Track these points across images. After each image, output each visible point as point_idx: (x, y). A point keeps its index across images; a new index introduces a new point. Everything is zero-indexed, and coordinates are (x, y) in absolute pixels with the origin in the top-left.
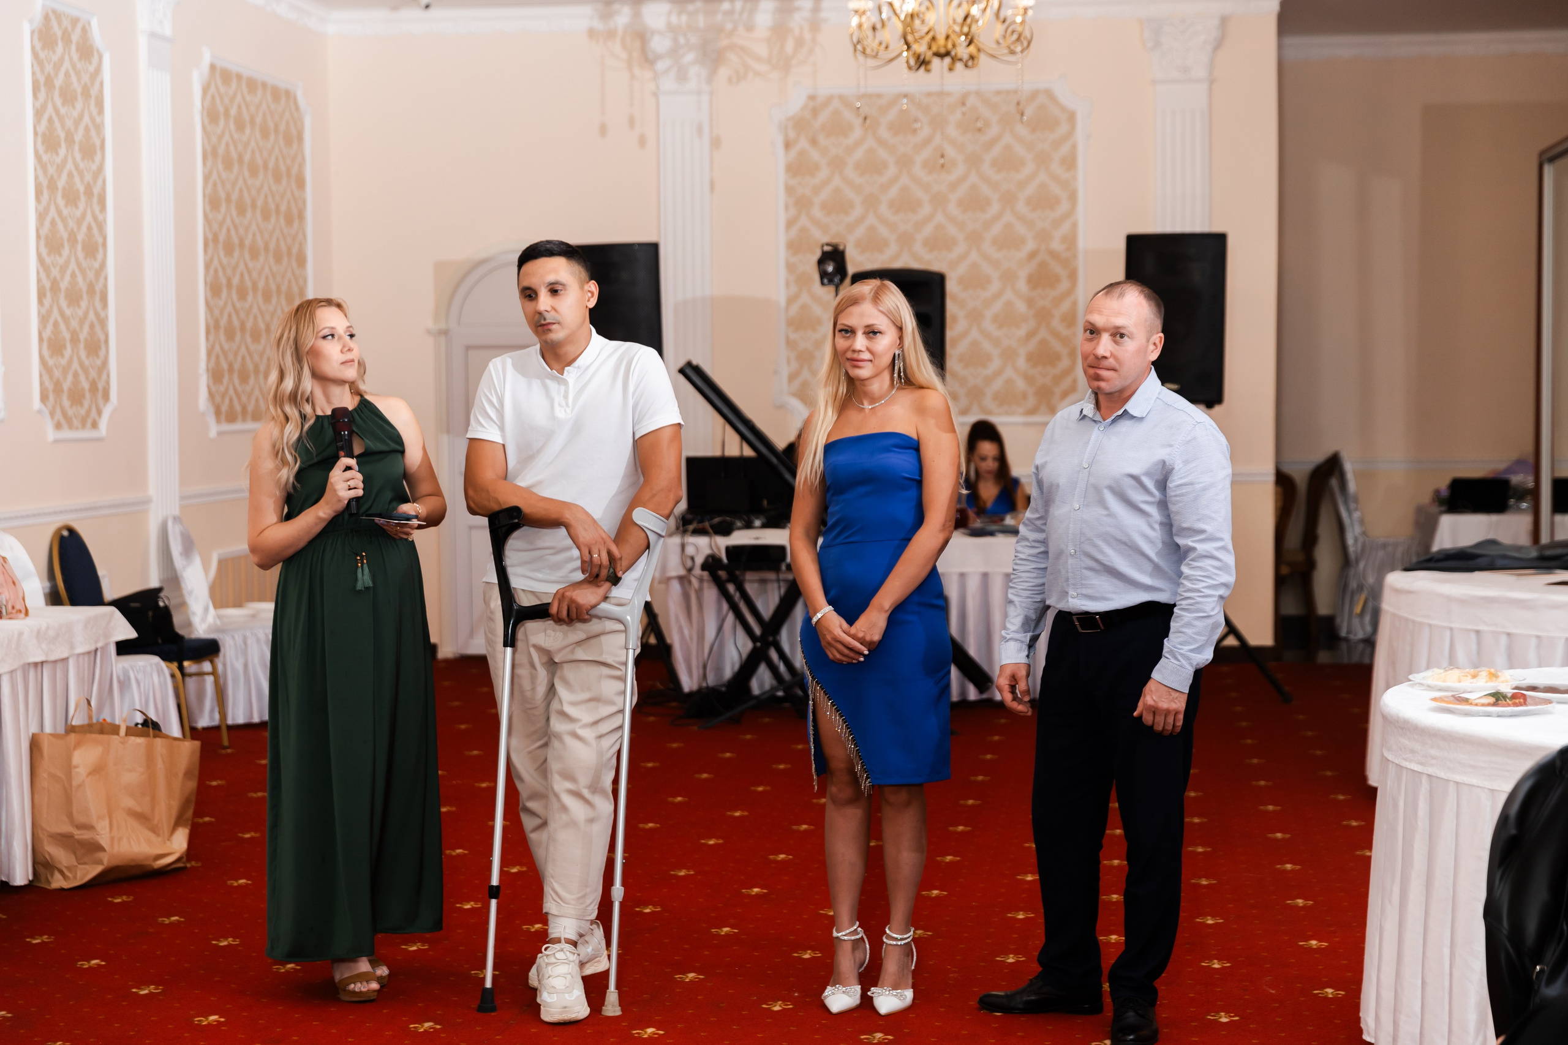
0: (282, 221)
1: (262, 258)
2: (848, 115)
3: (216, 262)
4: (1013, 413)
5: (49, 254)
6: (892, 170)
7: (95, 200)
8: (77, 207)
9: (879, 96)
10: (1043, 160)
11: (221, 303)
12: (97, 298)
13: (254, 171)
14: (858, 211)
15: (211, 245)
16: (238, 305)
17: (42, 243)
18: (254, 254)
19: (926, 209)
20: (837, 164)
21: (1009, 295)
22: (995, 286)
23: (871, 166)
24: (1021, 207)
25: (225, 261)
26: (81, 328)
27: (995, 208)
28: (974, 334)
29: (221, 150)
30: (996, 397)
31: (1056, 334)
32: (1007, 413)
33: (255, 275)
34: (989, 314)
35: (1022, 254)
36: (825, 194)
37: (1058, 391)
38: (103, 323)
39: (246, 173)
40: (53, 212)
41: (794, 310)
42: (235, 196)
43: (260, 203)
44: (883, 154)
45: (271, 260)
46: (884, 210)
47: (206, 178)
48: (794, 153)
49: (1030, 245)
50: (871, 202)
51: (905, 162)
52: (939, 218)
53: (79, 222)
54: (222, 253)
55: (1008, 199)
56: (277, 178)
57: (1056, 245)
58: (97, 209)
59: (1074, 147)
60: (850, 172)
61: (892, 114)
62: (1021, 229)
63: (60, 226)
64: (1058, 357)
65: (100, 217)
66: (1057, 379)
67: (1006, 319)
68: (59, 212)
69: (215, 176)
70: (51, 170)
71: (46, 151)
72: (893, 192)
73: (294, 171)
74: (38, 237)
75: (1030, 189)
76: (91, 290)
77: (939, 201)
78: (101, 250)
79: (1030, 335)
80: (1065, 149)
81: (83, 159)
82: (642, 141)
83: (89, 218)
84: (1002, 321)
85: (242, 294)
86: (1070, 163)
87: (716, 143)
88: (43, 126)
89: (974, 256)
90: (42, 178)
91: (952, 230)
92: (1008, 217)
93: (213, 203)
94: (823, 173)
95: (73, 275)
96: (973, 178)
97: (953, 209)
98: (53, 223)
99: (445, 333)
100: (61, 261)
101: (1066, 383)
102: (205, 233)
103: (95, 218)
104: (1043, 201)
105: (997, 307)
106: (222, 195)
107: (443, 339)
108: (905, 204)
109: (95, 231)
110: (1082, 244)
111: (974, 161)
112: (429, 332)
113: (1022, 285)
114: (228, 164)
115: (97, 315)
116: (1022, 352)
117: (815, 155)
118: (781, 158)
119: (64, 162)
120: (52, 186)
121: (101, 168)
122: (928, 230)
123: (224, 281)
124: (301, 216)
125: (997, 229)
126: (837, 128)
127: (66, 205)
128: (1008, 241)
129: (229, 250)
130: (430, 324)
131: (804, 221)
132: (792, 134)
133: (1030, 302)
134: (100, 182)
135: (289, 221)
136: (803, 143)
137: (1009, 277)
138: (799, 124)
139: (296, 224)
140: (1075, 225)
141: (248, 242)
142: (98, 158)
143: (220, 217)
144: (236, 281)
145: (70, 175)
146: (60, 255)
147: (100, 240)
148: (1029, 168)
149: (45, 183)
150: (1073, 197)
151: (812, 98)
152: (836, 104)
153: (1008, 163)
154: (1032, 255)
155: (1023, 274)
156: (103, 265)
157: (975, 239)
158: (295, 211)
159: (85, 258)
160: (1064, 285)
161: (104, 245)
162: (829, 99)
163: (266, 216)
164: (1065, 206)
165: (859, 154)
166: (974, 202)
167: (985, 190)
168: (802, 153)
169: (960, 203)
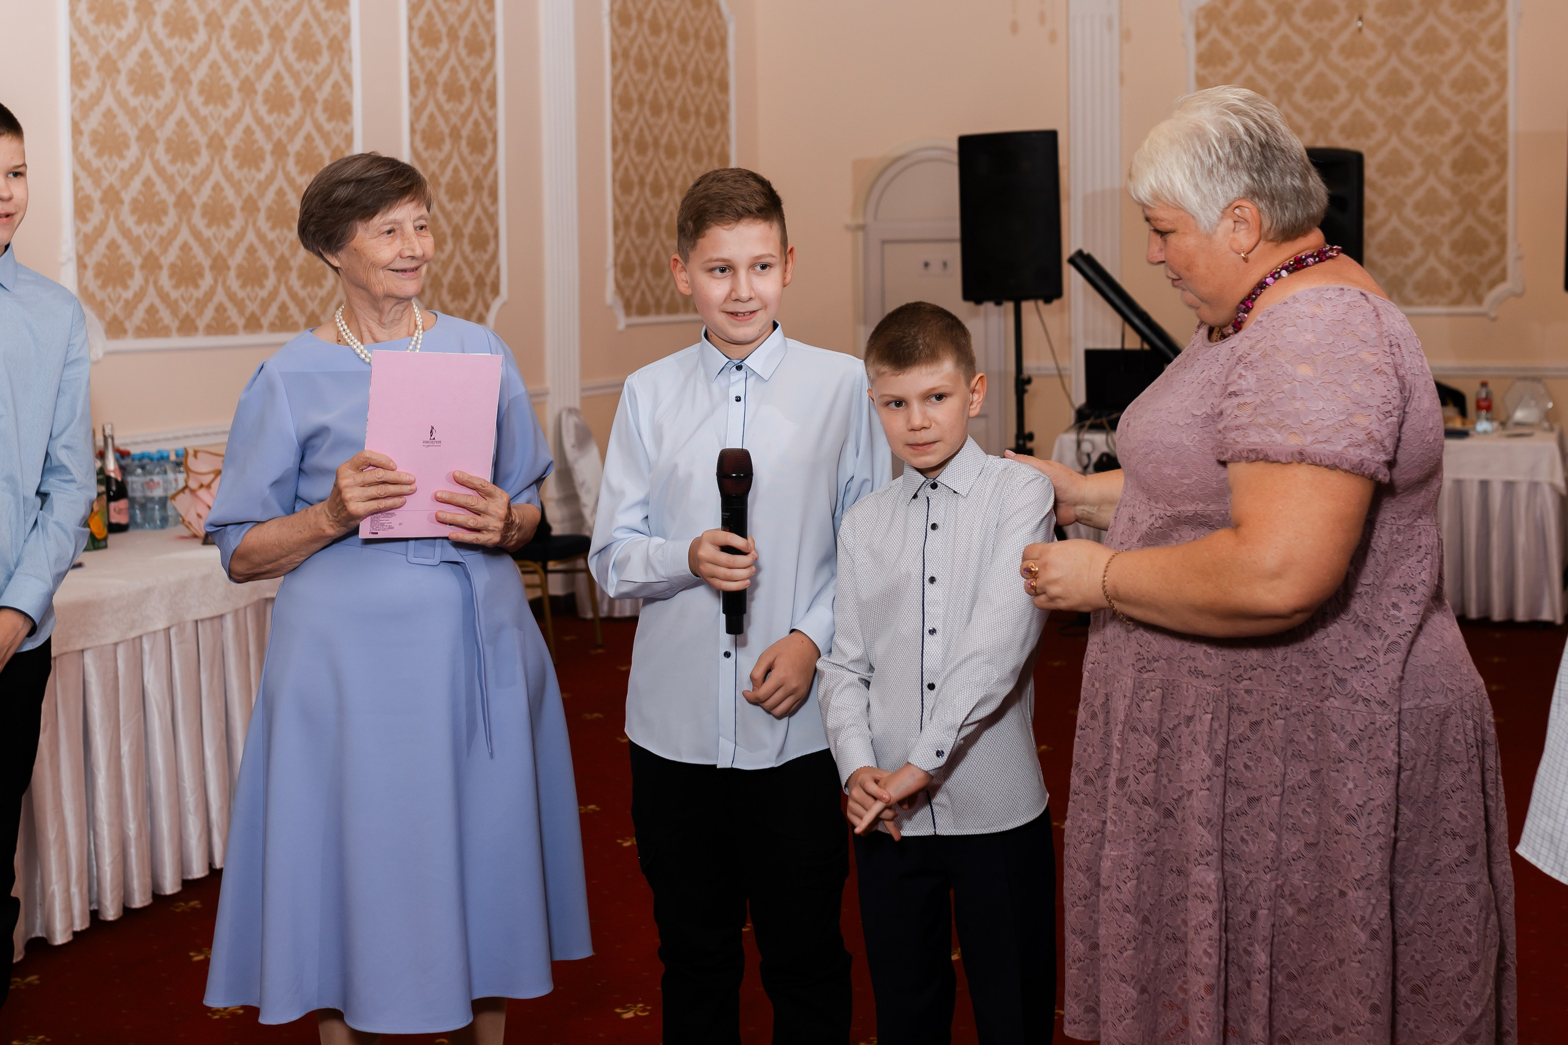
0: (703, 123)
1: (679, 158)
3: (626, 160)
4: (1436, 304)
5: (426, 148)
6: (1307, 57)
7: (484, 96)
8: (461, 103)
10: (1469, 41)
11: (632, 200)
12: (485, 193)
13: (670, 73)
15: (621, 145)
16: (652, 202)
17: (418, 137)
18: (671, 152)
19: (1343, 95)
20: (1250, 52)
21: (1432, 181)
22: (1418, 172)
23: (1285, 53)
24: (1446, 90)
25: (637, 159)
26: (466, 223)
27: (1417, 92)
28: (1395, 222)
29: (634, 52)
30: (1418, 287)
31: (1482, 220)
32: (1429, 304)
33: (671, 173)
34: (1410, 202)
35: (1446, 139)
38: (493, 218)
39: (662, 76)
40: (431, 107)
42: (649, 97)
43: (677, 104)
44: (1297, 40)
45: (690, 160)
46: (1300, 98)
47: (616, 79)
48: (1205, 43)
49: (1456, 129)
51: (1321, 48)
52: (1358, 104)
53: (464, 117)
54: (633, 152)
55: (1432, 83)
56: (697, 80)
57: (1484, 128)
58: (486, 105)
59: (1504, 26)
60: (1263, 60)
62: (1445, 113)
63: (440, 121)
64: (1485, 245)
65: (490, 113)
66: (1485, 268)
67: (1430, 206)
68: (440, 107)
69: (625, 76)
70: (430, 65)
71: (424, 46)
72: (1308, 79)
73: (717, 75)
74: (413, 131)
75: (1456, 71)
76: (478, 186)
77: (1357, 87)
78: (490, 146)
79: (1454, 223)
80: (1494, 29)
81: (469, 54)
82: (1053, 37)
83: (476, 114)
84: (1422, 208)
85: (657, 191)
86: (1500, 42)
87: (1126, 36)
88: (420, 21)
89: (1394, 142)
90: (418, 72)
91: (1371, 116)
92: (1432, 100)
93: (623, 102)
94: (1237, 62)
95: (456, 170)
96: (1394, 62)
97: (1372, 94)
98: (432, 117)
99: (862, 227)
100: (441, 156)
101: (1494, 272)
102: (613, 132)
103: (483, 114)
104: (1470, 83)
105: (1420, 193)
106: (634, 96)
107: (860, 234)
108: (1321, 90)
109: (483, 126)
110: (1511, 126)
111: (1395, 44)
112: (848, 228)
113: (1446, 171)
114: (641, 66)
115: (485, 210)
116: (1446, 241)
117: (1227, 44)
118: (1192, 48)
119: (446, 57)
120: (431, 81)
121: (491, 65)
122: (1345, 117)
123: (635, 179)
124: (724, 118)
125: (1419, 113)
126: (1250, 16)
127: (448, 100)
128: (1431, 125)
129: (642, 148)
130: (848, 220)
132: (1203, 24)
133: (1455, 188)
134: (489, 78)
135: (711, 122)
136: (1215, 33)
137: (1431, 164)
138: (1211, 13)
139: (718, 126)
140: (1505, 107)
141: (663, 141)
142: (487, 55)
143: (631, 117)
144: (649, 178)
145: (453, 70)
146: (440, 150)
147: (489, 136)
148: (1454, 50)
149: (422, 77)
150: (1502, 78)
153: (1432, 44)
154: (1457, 140)
155: (1447, 160)
156: (493, 161)
157: (1395, 124)
158: (717, 114)
159: (471, 153)
160: (1493, 170)
161: (495, 140)
163: (684, 116)
164: (1493, 88)
165: (1273, 41)
166: (1395, 87)
167: (1406, 73)
168: (1214, 42)
169: (1379, 88)
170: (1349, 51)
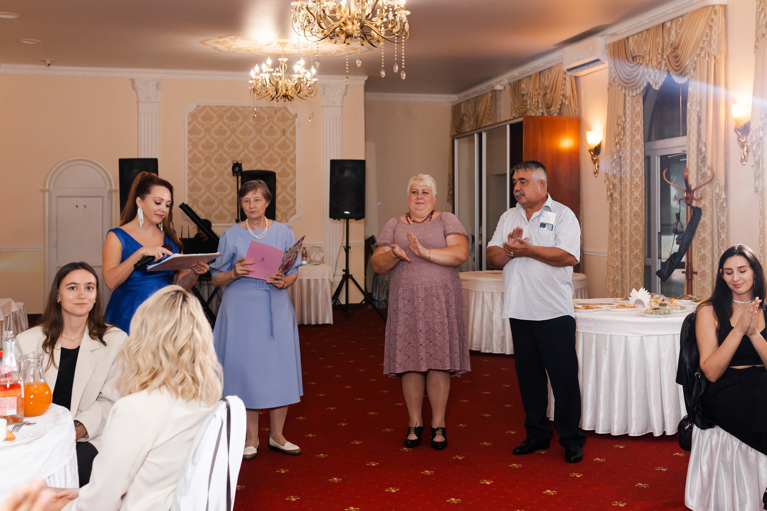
2: (212, 113)
6: (229, 134)
9: (224, 107)
10: (283, 132)
14: (216, 148)
19: (241, 148)
20: (208, 131)
23: (220, 132)
24: (276, 148)
27: (267, 148)
36: (203, 141)
37: (289, 214)
41: (191, 183)
44: (225, 128)
46: (225, 148)
48: (191, 126)
50: (221, 145)
51: (233, 131)
52: (246, 151)
55: (271, 146)
59: (295, 128)
60: (213, 134)
61: (229, 114)
62: (276, 156)
64: (289, 202)
66: (289, 210)
72: (229, 142)
75: (279, 142)
77: (246, 145)
80: (291, 128)
86: (293, 133)
89: (259, 165)
91: (250, 156)
92: (271, 151)
94: (202, 134)
96: (259, 137)
97: (251, 148)
101: (292, 211)
108: (233, 146)
110: (297, 162)
111: (259, 131)
117: (199, 127)
118: (187, 128)
125: (267, 156)
126: (208, 117)
128: (271, 160)
130: (42, 188)
131: (195, 151)
132: (191, 119)
136: (195, 123)
138: (193, 116)
140: (295, 155)
148: (279, 135)
150: (294, 145)
151: (198, 106)
152: (208, 109)
153: (271, 132)
154: (280, 165)
160: (292, 176)
162: (205, 107)
164: (292, 148)
165: (216, 127)
166: (259, 146)
167: (263, 142)
168: (194, 126)
169: (254, 147)
170: (243, 132)
